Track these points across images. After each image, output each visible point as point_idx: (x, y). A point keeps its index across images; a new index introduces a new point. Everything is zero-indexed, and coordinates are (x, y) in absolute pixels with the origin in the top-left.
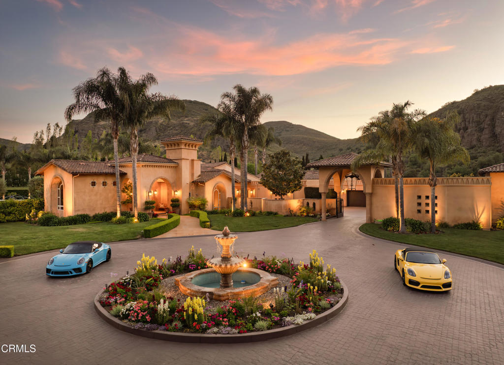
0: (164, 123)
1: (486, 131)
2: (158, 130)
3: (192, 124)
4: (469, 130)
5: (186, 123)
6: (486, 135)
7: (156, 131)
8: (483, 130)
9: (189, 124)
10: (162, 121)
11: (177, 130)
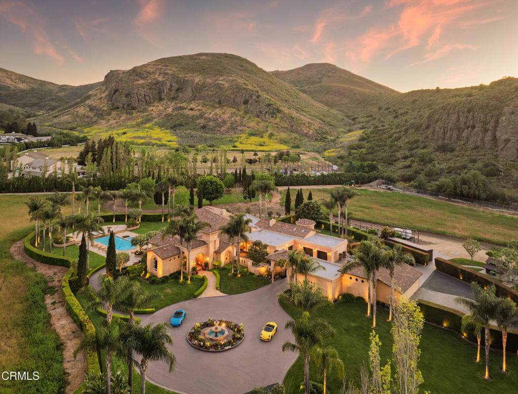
0: (200, 83)
1: (489, 133)
2: (194, 90)
3: (227, 85)
4: (476, 129)
5: (221, 84)
6: (488, 137)
7: (193, 92)
8: (487, 131)
9: (224, 85)
10: (198, 80)
11: (212, 91)
